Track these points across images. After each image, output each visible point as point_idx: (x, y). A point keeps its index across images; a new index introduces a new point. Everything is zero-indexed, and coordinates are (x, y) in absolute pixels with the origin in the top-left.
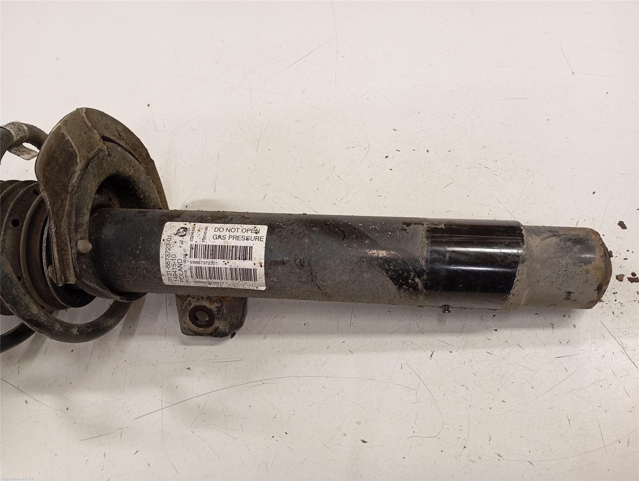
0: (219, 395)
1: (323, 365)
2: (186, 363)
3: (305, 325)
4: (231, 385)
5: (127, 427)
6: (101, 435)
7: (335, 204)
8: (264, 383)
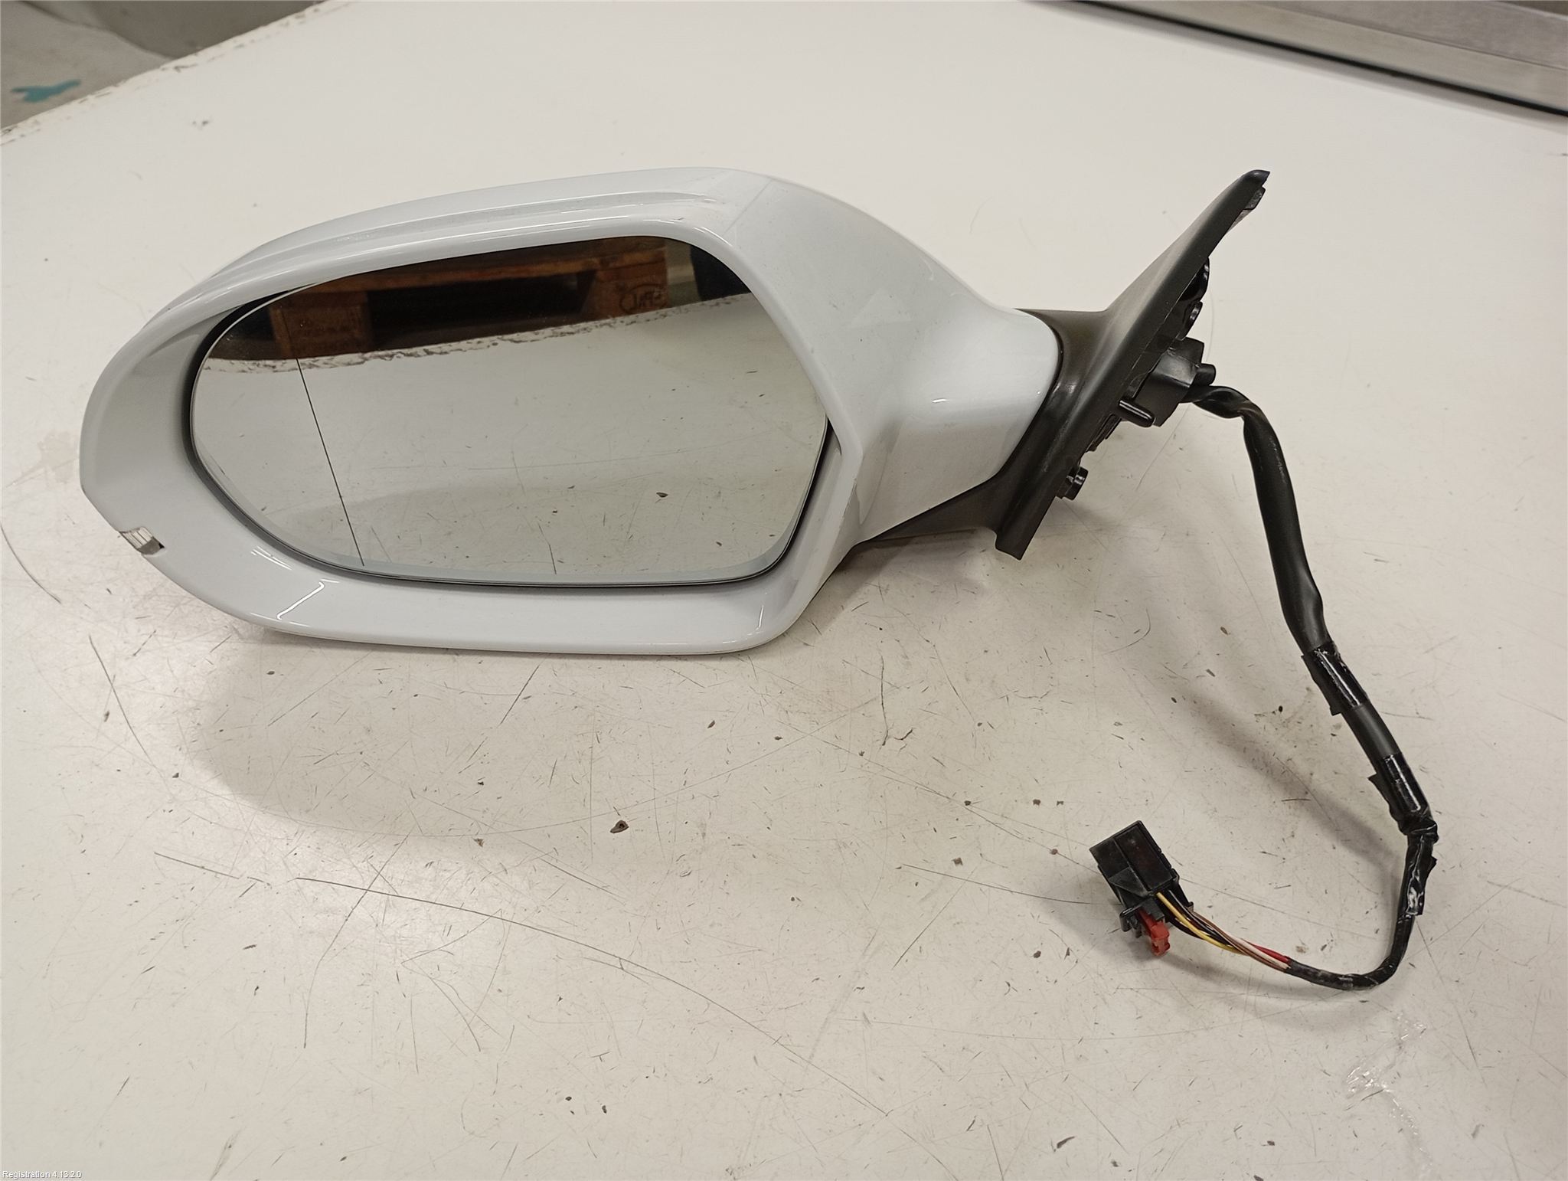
0: (507, 931)
1: (783, 1010)
2: (482, 826)
3: (793, 899)
4: (548, 928)
5: (268, 884)
6: (203, 868)
7: (1008, 698)
8: (622, 969)
